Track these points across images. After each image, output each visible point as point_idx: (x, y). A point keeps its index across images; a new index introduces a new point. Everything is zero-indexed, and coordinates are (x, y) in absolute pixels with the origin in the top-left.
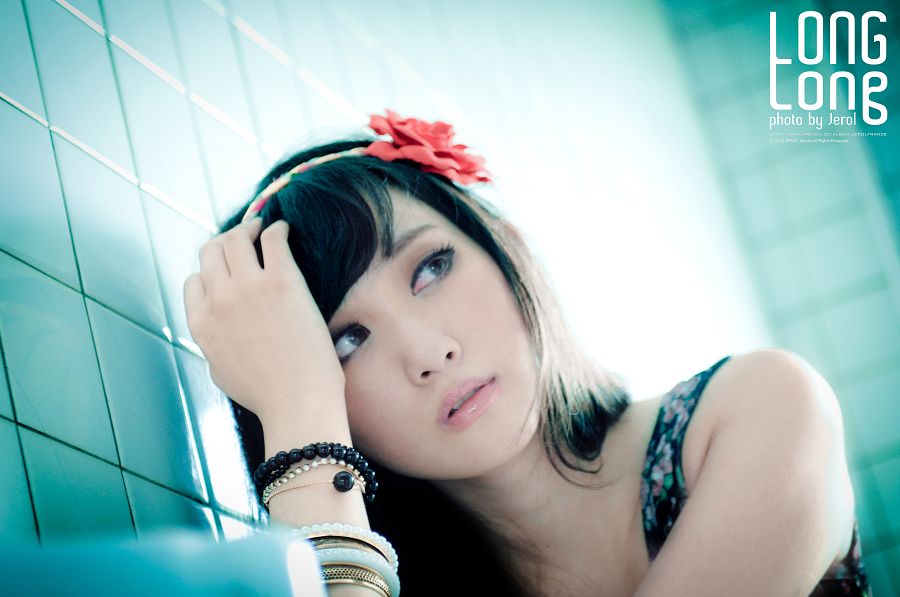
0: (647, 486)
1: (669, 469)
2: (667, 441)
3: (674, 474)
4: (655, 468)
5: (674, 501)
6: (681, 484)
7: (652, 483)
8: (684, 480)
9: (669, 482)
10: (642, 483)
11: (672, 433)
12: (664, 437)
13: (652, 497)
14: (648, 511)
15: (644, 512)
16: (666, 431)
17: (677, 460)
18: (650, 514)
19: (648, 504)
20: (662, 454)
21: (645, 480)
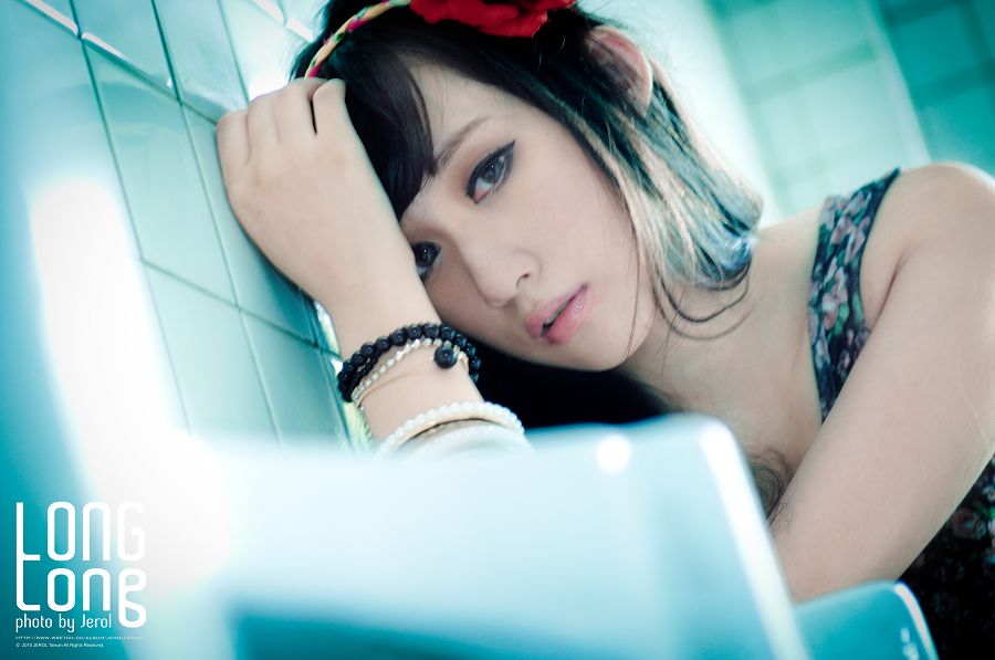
0: (815, 318)
1: (844, 297)
2: (838, 265)
3: (850, 302)
4: (826, 297)
5: (851, 334)
6: (859, 316)
7: (822, 315)
8: (863, 310)
9: (845, 314)
10: (809, 314)
11: (844, 256)
12: (835, 260)
13: (823, 331)
14: (819, 346)
15: (814, 347)
16: (835, 253)
17: (853, 286)
18: (822, 349)
19: (818, 338)
20: (834, 281)
21: (813, 310)
